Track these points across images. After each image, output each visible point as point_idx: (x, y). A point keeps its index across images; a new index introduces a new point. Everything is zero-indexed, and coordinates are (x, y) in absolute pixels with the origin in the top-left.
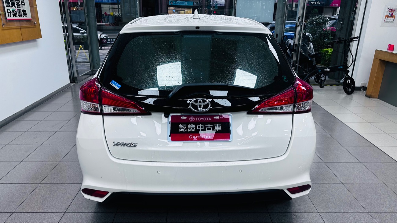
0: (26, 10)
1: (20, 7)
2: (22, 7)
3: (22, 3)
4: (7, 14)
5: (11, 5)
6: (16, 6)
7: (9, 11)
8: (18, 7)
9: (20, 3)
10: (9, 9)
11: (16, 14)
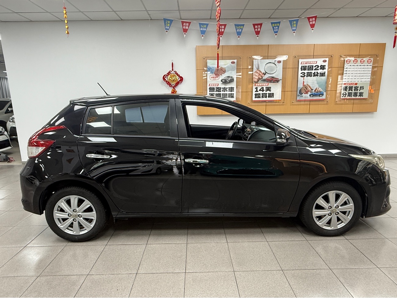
0: (363, 93)
1: (357, 91)
2: (360, 91)
3: (360, 88)
4: (342, 95)
5: (348, 90)
6: (353, 90)
7: (345, 94)
8: (354, 91)
9: (359, 88)
10: (345, 93)
11: (352, 95)
